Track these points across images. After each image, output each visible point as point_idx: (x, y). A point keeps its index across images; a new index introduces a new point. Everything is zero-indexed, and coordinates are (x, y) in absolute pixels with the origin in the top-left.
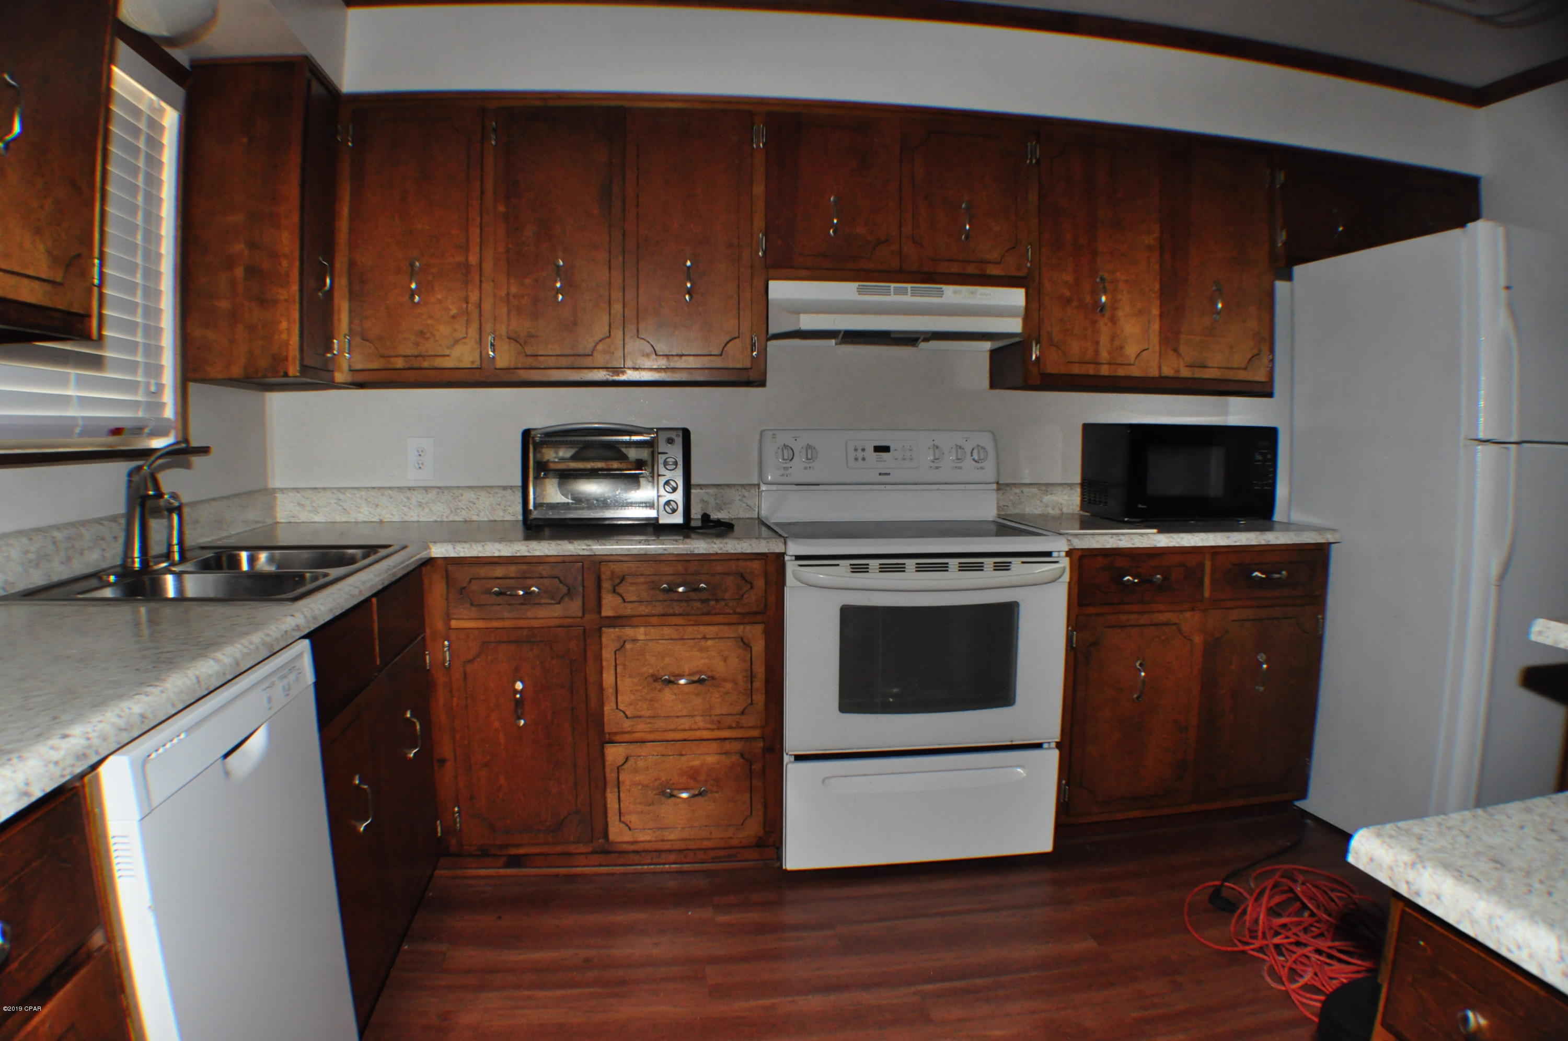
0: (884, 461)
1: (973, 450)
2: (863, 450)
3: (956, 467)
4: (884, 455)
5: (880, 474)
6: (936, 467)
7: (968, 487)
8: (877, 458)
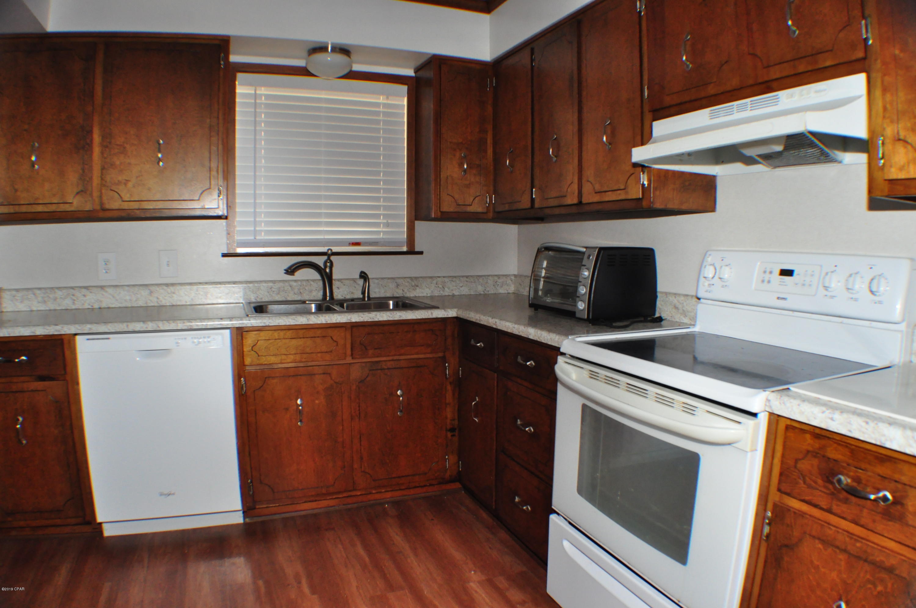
0: (785, 285)
1: (872, 280)
2: (771, 272)
3: (852, 298)
4: (787, 278)
5: (778, 298)
6: (831, 296)
7: (874, 324)
8: (780, 282)
